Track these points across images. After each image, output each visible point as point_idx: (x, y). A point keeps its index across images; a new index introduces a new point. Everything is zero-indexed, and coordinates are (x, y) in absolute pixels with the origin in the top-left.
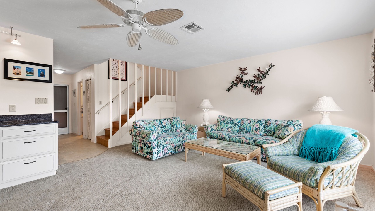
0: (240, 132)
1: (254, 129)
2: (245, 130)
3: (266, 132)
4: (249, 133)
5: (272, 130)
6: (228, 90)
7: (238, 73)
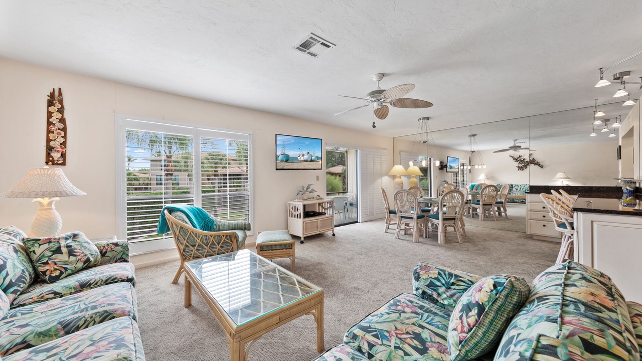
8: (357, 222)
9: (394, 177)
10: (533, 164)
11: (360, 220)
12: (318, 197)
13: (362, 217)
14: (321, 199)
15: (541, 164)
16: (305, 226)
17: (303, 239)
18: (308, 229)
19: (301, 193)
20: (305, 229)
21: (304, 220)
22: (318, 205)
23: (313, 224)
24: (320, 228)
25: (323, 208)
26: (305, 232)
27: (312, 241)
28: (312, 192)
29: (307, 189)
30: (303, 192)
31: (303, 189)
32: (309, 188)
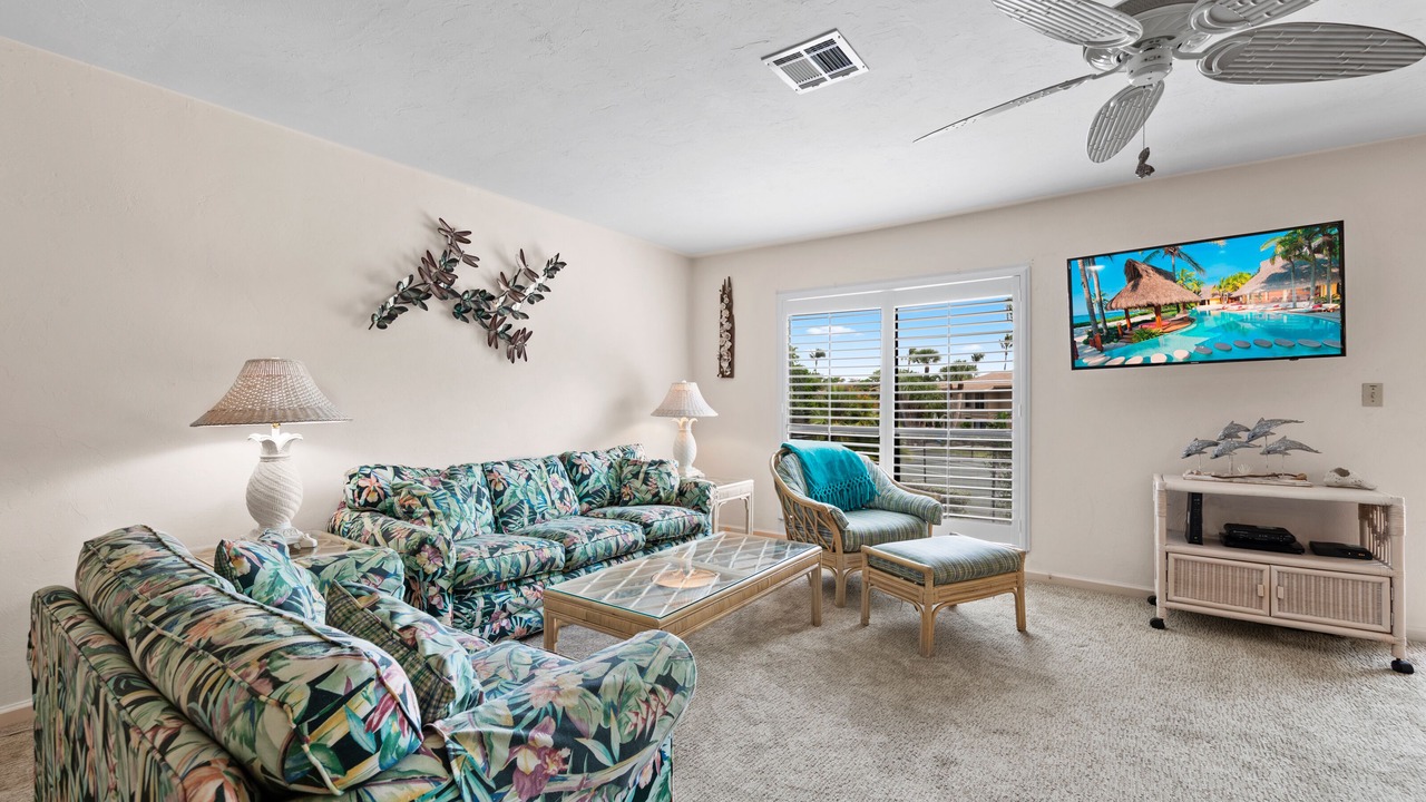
0: (506, 524)
1: (556, 496)
2: (526, 510)
3: (587, 500)
4: (543, 517)
5: (604, 486)
6: (385, 319)
7: (424, 241)
12: (1334, 479)
16: (1176, 569)
17: (1159, 613)
18: (1194, 585)
19: (1212, 451)
20: (1176, 582)
21: (1170, 548)
22: (1356, 512)
23: (1226, 577)
24: (1275, 602)
25: (1374, 531)
26: (1176, 591)
27: (1224, 639)
28: (1283, 453)
29: (1254, 437)
30: (1220, 447)
31: (1227, 436)
32: (1265, 434)
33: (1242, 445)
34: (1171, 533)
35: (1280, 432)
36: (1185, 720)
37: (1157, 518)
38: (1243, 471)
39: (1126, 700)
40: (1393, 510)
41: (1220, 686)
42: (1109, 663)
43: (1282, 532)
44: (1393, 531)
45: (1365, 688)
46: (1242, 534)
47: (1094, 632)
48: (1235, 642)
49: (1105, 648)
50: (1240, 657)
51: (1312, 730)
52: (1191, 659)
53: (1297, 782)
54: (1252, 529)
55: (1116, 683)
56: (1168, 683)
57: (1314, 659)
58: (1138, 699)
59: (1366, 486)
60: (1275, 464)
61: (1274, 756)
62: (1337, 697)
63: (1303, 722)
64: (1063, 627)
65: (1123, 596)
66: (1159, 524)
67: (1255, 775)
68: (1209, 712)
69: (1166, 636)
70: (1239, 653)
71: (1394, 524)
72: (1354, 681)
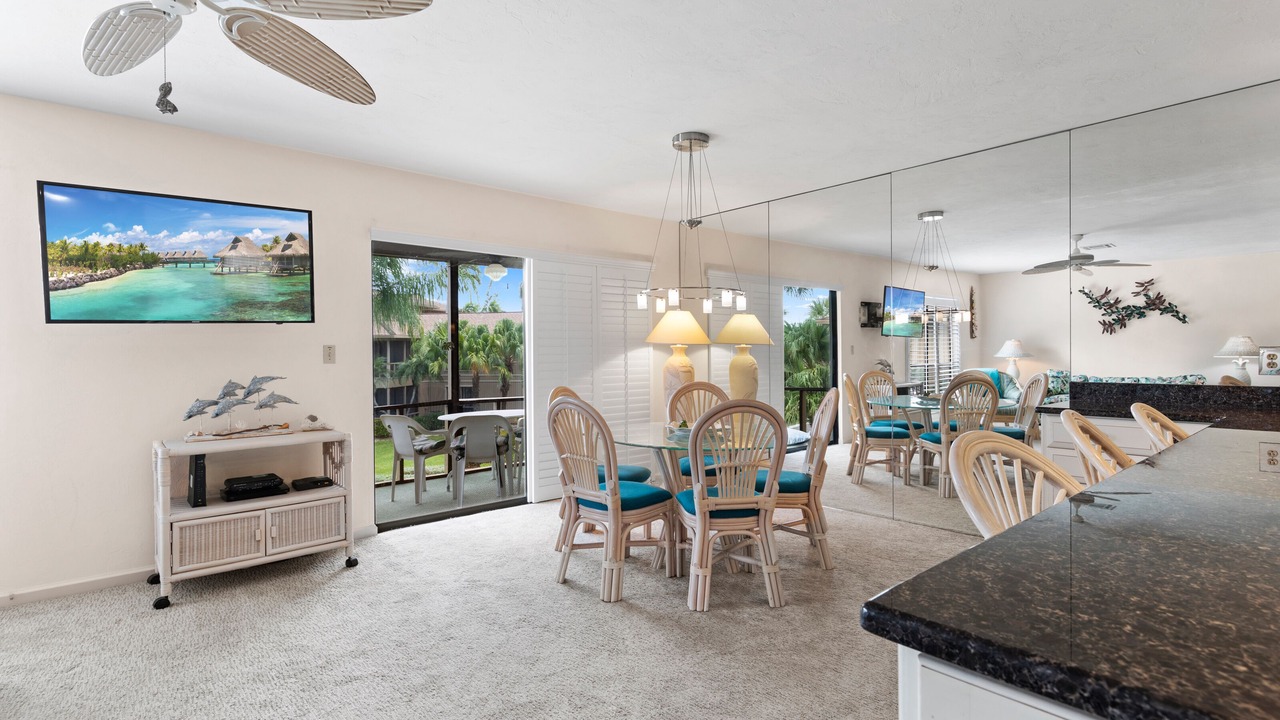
8: (524, 501)
9: (666, 348)
10: (1158, 312)
11: (531, 496)
12: (308, 424)
13: (538, 486)
14: (324, 429)
15: (1182, 310)
16: (181, 538)
17: (164, 590)
18: (199, 549)
19: (212, 410)
20: (181, 552)
21: (174, 517)
22: (321, 449)
23: (228, 531)
24: (269, 541)
25: (333, 462)
26: (181, 561)
27: (227, 593)
28: (272, 406)
29: (249, 394)
30: (220, 406)
31: (225, 395)
32: (258, 390)
33: (239, 402)
34: (175, 502)
35: (269, 388)
36: (203, 693)
37: (160, 489)
38: (241, 426)
39: (137, 706)
40: (346, 443)
41: (231, 640)
42: (110, 673)
43: (272, 477)
44: (346, 460)
45: (333, 590)
46: (242, 486)
47: (86, 644)
48: (238, 591)
49: (103, 657)
50: (242, 602)
51: (305, 642)
52: (200, 626)
53: (302, 694)
54: (249, 479)
55: (123, 692)
56: (181, 662)
57: (296, 581)
58: (151, 697)
59: (328, 427)
60: (267, 416)
61: (282, 682)
62: (318, 606)
63: (299, 639)
64: (40, 656)
65: (118, 586)
66: (162, 494)
67: (271, 710)
68: (224, 672)
69: (173, 613)
70: (243, 600)
71: (346, 454)
72: (326, 587)
